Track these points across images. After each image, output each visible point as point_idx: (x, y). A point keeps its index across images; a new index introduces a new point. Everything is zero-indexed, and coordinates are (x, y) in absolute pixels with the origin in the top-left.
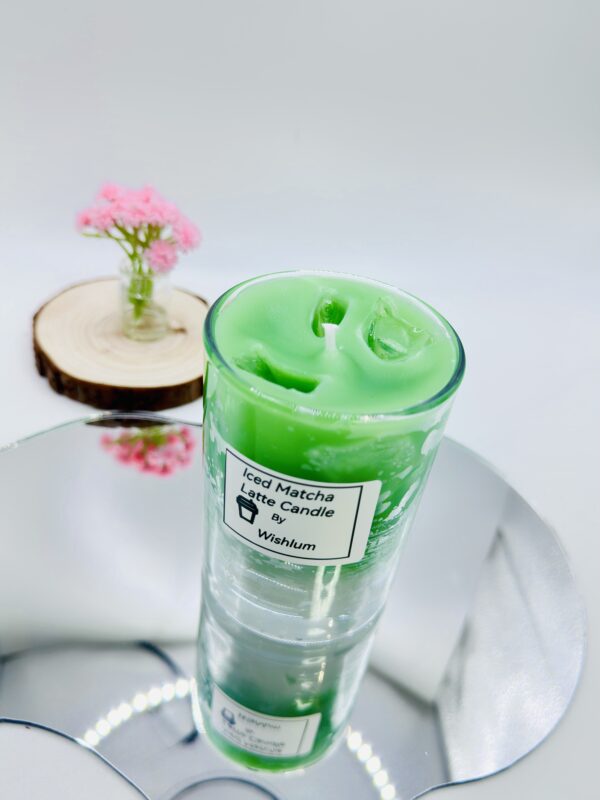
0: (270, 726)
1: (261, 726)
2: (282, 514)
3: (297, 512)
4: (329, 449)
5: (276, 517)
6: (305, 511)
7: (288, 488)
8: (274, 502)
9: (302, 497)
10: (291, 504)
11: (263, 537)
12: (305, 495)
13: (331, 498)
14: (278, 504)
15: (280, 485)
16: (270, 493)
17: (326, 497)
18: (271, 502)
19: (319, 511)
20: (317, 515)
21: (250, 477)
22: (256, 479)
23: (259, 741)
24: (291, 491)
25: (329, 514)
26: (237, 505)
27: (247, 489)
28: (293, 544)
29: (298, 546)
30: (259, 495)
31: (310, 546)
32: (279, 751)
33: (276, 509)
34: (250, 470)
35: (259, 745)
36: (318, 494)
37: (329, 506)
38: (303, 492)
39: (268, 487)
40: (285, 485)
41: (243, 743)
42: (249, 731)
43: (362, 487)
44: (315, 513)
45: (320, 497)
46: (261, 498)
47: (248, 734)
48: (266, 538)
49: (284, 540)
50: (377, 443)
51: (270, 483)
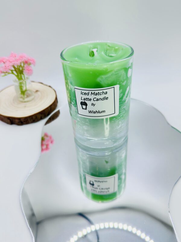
0: (105, 181)
1: (101, 182)
2: (94, 102)
3: (98, 100)
4: (103, 76)
5: (93, 104)
6: (100, 99)
7: (94, 93)
8: (91, 99)
9: (99, 95)
10: (96, 98)
11: (90, 112)
12: (99, 94)
13: (106, 93)
14: (92, 100)
15: (92, 93)
16: (89, 97)
17: (105, 93)
18: (90, 100)
19: (104, 98)
20: (104, 100)
21: (83, 94)
22: (85, 94)
23: (102, 189)
24: (95, 94)
25: (107, 98)
26: (81, 105)
27: (83, 99)
28: (99, 112)
29: (100, 112)
30: (86, 99)
31: (104, 111)
32: (109, 191)
33: (92, 102)
34: (83, 91)
35: (103, 190)
36: (103, 92)
37: (106, 96)
38: (99, 93)
39: (88, 95)
40: (93, 92)
41: (98, 192)
42: (99, 186)
43: (114, 87)
44: (103, 99)
45: (103, 93)
46: (87, 100)
47: (98, 188)
48: (91, 113)
49: (96, 112)
50: (115, 72)
51: (89, 93)
